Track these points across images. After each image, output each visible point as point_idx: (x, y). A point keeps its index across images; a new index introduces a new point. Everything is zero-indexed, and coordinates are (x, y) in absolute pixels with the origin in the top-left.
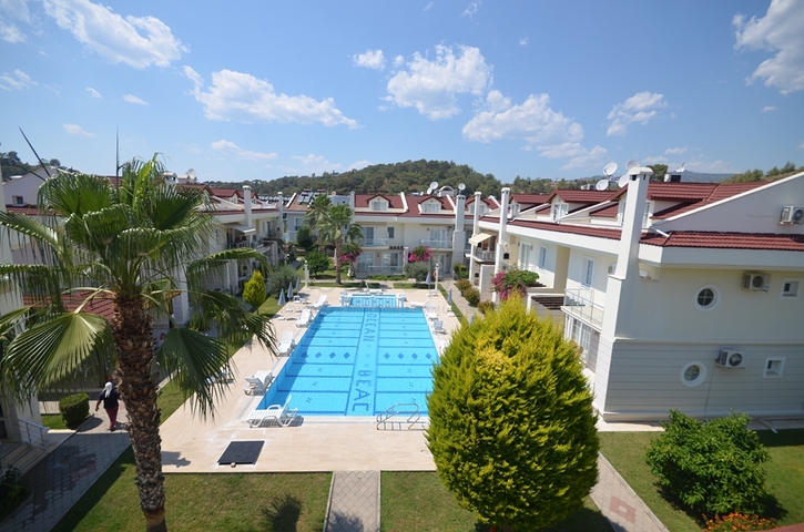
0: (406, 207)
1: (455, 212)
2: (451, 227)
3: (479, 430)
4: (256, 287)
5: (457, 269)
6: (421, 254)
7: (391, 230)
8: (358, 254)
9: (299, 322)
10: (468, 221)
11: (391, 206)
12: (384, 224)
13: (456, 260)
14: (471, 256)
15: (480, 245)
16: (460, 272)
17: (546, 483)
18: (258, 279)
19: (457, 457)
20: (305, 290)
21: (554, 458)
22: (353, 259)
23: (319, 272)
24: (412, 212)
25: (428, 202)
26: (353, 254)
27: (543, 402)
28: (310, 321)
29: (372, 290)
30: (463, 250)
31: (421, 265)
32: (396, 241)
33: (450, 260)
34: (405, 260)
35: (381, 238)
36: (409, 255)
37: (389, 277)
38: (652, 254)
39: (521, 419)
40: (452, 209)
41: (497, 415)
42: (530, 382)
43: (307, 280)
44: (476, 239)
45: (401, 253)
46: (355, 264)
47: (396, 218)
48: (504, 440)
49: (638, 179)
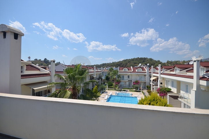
0: (132, 70)
1: (146, 71)
2: (145, 75)
4: (96, 89)
5: (147, 87)
6: (137, 82)
7: (129, 77)
8: (120, 82)
9: (105, 98)
10: (150, 74)
11: (128, 70)
12: (127, 75)
13: (147, 84)
14: (151, 83)
15: (153, 80)
16: (149, 88)
18: (96, 88)
20: (107, 91)
22: (119, 83)
23: (110, 87)
24: (134, 71)
25: (138, 69)
26: (119, 82)
28: (108, 98)
29: (123, 92)
30: (149, 82)
31: (137, 85)
32: (130, 79)
33: (145, 84)
34: (133, 84)
35: (126, 78)
36: (134, 83)
37: (128, 89)
38: (203, 83)
43: (107, 88)
44: (152, 79)
45: (131, 82)
46: (119, 85)
47: (130, 73)
49: (196, 62)
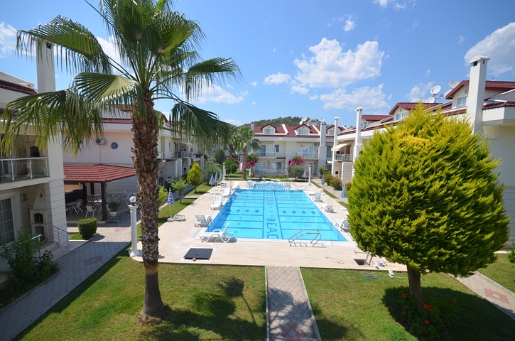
0: (286, 132)
1: (320, 134)
2: (317, 144)
3: (410, 190)
4: (195, 173)
5: (322, 172)
6: (297, 161)
7: (277, 147)
8: (256, 161)
9: (224, 195)
10: (329, 140)
11: (276, 132)
12: (272, 142)
13: (321, 165)
14: (333, 162)
15: (338, 152)
16: (324, 173)
17: (474, 229)
18: (197, 168)
19: (387, 218)
20: (223, 181)
21: (479, 208)
22: (253, 164)
23: (232, 172)
24: (291, 134)
25: (301, 128)
26: (252, 161)
27: (465, 165)
29: (267, 182)
30: (325, 158)
31: (298, 167)
32: (280, 154)
33: (317, 166)
34: (287, 166)
35: (270, 150)
36: (290, 162)
37: (277, 177)
39: (449, 177)
40: (317, 133)
41: (426, 176)
42: (453, 148)
43: (224, 178)
44: (336, 148)
45: (284, 162)
46: (254, 168)
47: (281, 138)
48: (435, 194)
49: (479, 64)
